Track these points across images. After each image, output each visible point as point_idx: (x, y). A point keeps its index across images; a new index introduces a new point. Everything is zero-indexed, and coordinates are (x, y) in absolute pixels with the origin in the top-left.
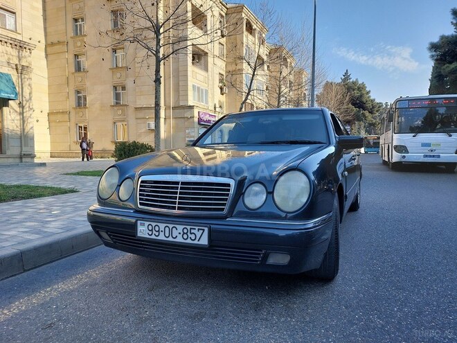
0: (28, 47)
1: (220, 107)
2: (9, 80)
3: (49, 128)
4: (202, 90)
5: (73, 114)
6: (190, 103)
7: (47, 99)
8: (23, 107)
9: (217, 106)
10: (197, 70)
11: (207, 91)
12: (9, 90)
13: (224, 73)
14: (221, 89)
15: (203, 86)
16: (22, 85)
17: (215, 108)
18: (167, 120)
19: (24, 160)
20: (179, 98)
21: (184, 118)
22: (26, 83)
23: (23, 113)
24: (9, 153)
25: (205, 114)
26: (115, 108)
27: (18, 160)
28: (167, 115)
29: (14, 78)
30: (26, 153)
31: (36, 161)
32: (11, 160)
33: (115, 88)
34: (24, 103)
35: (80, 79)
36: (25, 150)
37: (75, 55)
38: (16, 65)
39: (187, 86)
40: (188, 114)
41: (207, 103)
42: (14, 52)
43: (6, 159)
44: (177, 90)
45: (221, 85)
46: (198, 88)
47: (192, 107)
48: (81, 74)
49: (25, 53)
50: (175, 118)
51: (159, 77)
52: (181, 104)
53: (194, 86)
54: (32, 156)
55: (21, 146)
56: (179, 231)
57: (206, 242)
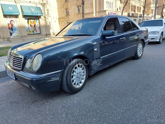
1: (120, 9)
2: (40, 9)
3: (59, 24)
4: (110, 3)
5: (65, 18)
6: (105, 9)
7: (57, 13)
8: (45, 18)
9: (119, 9)
11: (113, 3)
12: (40, 13)
14: (121, 1)
15: (111, 1)
16: (44, 10)
17: (117, 10)
19: (47, 36)
20: (100, 8)
22: (46, 9)
23: (46, 20)
24: (43, 34)
25: (111, 13)
26: (78, 14)
28: (96, 15)
29: (42, 8)
30: (48, 34)
32: (44, 36)
33: (78, 7)
34: (46, 16)
35: (67, 5)
38: (42, 3)
39: (103, 2)
40: (104, 14)
41: (112, 8)
43: (42, 36)
44: (100, 4)
46: (109, 2)
47: (105, 11)
48: (67, 3)
51: (83, 2)
52: (101, 10)
53: (107, 2)
54: (50, 35)
55: (46, 31)
56: (11, 74)
57: (14, 79)
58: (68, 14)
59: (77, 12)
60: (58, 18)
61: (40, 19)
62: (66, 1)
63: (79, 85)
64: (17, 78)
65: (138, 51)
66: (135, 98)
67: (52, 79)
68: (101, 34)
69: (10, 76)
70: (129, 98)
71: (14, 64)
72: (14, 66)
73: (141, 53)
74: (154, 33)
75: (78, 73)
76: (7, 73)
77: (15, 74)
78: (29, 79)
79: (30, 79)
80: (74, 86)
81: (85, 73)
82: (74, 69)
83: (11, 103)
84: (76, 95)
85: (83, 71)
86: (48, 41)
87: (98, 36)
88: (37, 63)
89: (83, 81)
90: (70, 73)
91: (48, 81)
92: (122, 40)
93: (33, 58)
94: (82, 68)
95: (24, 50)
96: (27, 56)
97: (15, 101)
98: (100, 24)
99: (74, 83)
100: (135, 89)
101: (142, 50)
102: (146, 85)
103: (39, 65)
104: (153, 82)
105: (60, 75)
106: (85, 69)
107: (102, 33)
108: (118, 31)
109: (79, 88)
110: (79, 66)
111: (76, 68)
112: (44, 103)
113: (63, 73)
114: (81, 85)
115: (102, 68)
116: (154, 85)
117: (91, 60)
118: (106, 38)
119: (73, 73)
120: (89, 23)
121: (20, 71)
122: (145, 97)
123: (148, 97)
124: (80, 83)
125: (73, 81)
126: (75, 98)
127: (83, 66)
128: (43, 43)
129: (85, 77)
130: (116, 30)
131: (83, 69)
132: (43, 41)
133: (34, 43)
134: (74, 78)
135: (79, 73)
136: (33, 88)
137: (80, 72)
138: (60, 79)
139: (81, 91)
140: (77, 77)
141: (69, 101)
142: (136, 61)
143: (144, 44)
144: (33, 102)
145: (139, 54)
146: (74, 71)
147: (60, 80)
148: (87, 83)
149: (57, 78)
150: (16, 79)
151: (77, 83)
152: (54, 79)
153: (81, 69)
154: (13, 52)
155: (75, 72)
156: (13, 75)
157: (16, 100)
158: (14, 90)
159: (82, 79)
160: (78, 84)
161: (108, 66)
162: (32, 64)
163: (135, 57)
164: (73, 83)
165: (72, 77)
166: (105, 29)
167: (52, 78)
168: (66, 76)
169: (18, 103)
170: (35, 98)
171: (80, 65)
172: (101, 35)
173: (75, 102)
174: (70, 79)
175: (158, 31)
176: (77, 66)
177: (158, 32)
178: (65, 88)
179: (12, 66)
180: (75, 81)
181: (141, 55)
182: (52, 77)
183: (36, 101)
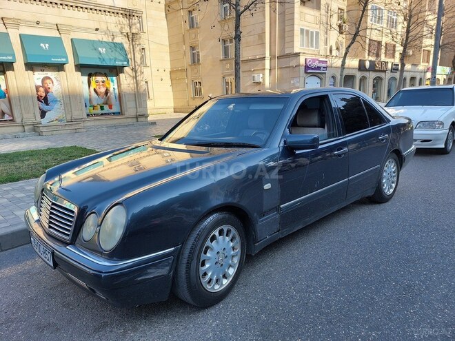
0: (136, 15)
1: (337, 49)
2: (123, 48)
3: (172, 85)
4: (312, 33)
5: (189, 70)
6: (296, 50)
7: (168, 58)
8: (136, 72)
9: (334, 48)
10: (306, 10)
11: (317, 33)
12: (122, 58)
13: (345, 8)
14: (340, 27)
15: (314, 28)
16: (134, 51)
17: (331, 51)
18: (273, 71)
19: (139, 119)
20: (284, 45)
21: (289, 67)
22: (138, 49)
23: (136, 77)
24: (127, 114)
25: (314, 60)
26: (224, 62)
27: (135, 120)
28: (272, 65)
29: (126, 46)
30: (142, 113)
31: (150, 118)
32: (129, 120)
33: (224, 41)
34: (137, 67)
35: (194, 36)
36: (140, 111)
37: (189, 11)
38: (127, 34)
39: (293, 31)
40: (293, 63)
41: (317, 47)
42: (125, 21)
43: (125, 120)
44: (283, 37)
45: (340, 22)
46: (307, 31)
47: (297, 55)
48: (194, 31)
49: (135, 20)
50: (281, 68)
51: (238, 33)
52: (286, 52)
53: (302, 30)
54: (146, 116)
55: (136, 108)
56: (42, 250)
57: (52, 264)
58: (195, 60)
59: (222, 57)
60: (168, 70)
61: (121, 74)
62: (192, 26)
63: (222, 285)
64: (57, 262)
65: (384, 181)
66: (371, 329)
67: (151, 273)
68: (282, 144)
69: (40, 254)
70: (356, 328)
71: (50, 222)
72: (50, 227)
73: (394, 185)
74: (430, 124)
75: (218, 253)
76: (33, 243)
77: (53, 253)
78: (88, 270)
79: (92, 272)
80: (208, 287)
81: (238, 250)
82: (208, 243)
83: (40, 328)
84: (212, 311)
85: (231, 244)
87: (277, 146)
88: (115, 226)
89: (232, 272)
90: (199, 253)
91: (141, 278)
92: (339, 155)
94: (231, 236)
96: (87, 207)
97: (49, 324)
98: (281, 113)
99: (207, 278)
100: (372, 299)
101: (395, 179)
102: (405, 290)
103: (119, 233)
104: (422, 278)
105: (171, 262)
106: (238, 239)
107: (285, 142)
108: (329, 130)
109: (220, 293)
110: (221, 233)
111: (213, 238)
112: (125, 332)
113: (177, 255)
114: (225, 282)
115: (287, 232)
116: (427, 288)
117: (255, 215)
118: (297, 152)
119: (205, 253)
121: (68, 244)
122: (398, 328)
123: (409, 325)
124: (225, 277)
125: (205, 274)
126: (206, 324)
127: (233, 231)
128: (133, 158)
129: (236, 260)
130: (324, 128)
131: (232, 240)
132: (131, 152)
134: (207, 266)
135: (221, 251)
136: (99, 294)
137: (224, 249)
138: (169, 273)
139: (227, 300)
140: (216, 263)
141: (193, 330)
142: (377, 210)
143: (400, 160)
144: (97, 330)
145: (388, 189)
146: (207, 248)
147: (172, 273)
148: (242, 276)
149: (163, 270)
150: (56, 265)
151: (215, 278)
152: (154, 273)
153: (228, 239)
155: (212, 249)
156: (49, 255)
157: (52, 320)
158: (49, 287)
159: (230, 266)
160: (217, 281)
161: (300, 227)
162: (98, 228)
163: (378, 198)
164: (205, 281)
165: (203, 264)
166: (294, 124)
167: (149, 271)
168: (188, 263)
169: (58, 330)
170: (104, 317)
171: (225, 228)
172: (284, 147)
173: (207, 333)
174: (198, 270)
175: (441, 120)
176: (216, 233)
177: (442, 123)
178: (184, 293)
179: (47, 226)
180: (210, 274)
181: (392, 190)
182: (149, 267)
183: (105, 325)
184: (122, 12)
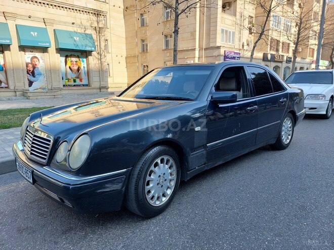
0: (102, 14)
1: (248, 45)
2: (91, 38)
3: (127, 67)
4: (230, 32)
5: (140, 57)
6: (218, 44)
7: (124, 47)
8: (101, 55)
9: (245, 44)
10: (226, 16)
11: (234, 33)
12: (91, 45)
13: (254, 16)
14: (250, 29)
15: (231, 29)
16: (100, 40)
17: (243, 46)
18: (201, 59)
19: (102, 90)
20: (209, 41)
21: (213, 56)
22: (103, 39)
23: (101, 59)
24: (93, 86)
25: (231, 52)
26: (166, 52)
27: (98, 90)
28: (201, 55)
29: (94, 36)
30: (103, 86)
31: (110, 90)
32: (95, 90)
33: (166, 36)
34: (102, 52)
35: (144, 32)
36: (103, 84)
37: (141, 14)
38: (95, 27)
39: (216, 30)
40: (216, 53)
41: (233, 43)
42: (94, 18)
43: (92, 90)
44: (208, 34)
45: (250, 26)
46: (226, 31)
47: (219, 47)
48: (144, 28)
49: (102, 18)
50: (207, 57)
51: (177, 29)
52: (211, 46)
53: (223, 30)
54: (107, 88)
55: (100, 82)
56: (24, 170)
57: (31, 181)
58: (144, 49)
59: (164, 47)
60: (125, 56)
61: (89, 57)
62: (143, 24)
63: (162, 201)
64: (36, 180)
65: (283, 133)
66: (276, 235)
67: (108, 187)
68: (209, 99)
69: (22, 174)
70: (263, 234)
71: (32, 150)
72: (31, 154)
73: (290, 137)
74: (316, 96)
75: (160, 176)
76: (18, 166)
77: (33, 172)
78: (60, 184)
79: (63, 185)
80: (151, 202)
81: (175, 176)
82: (152, 168)
83: (20, 231)
84: (154, 220)
85: (170, 171)
86: (104, 105)
87: (204, 101)
88: (81, 152)
89: (169, 192)
90: (145, 176)
91: (99, 191)
92: (251, 110)
93: (73, 142)
94: (169, 165)
95: (54, 122)
96: (60, 137)
97: (27, 228)
98: (209, 77)
99: (151, 195)
100: (275, 214)
101: (291, 132)
102: (299, 208)
103: (84, 156)
104: (313, 201)
105: (123, 179)
106: (174, 168)
107: (211, 97)
108: (243, 92)
109: (160, 207)
110: (162, 161)
111: (156, 165)
112: (86, 234)
113: (129, 175)
114: (164, 200)
115: (211, 165)
116: (316, 208)
117: (188, 149)
118: (220, 106)
119: (150, 175)
120: (186, 74)
121: (44, 166)
122: (296, 235)
123: (303, 234)
124: (164, 195)
125: (149, 192)
126: (151, 229)
127: (171, 161)
128: (94, 109)
129: (173, 183)
130: (240, 91)
131: (170, 168)
132: (93, 105)
133: (76, 108)
134: (151, 185)
135: (162, 175)
136: (67, 203)
137: (164, 174)
138: (122, 187)
139: (165, 213)
140: (158, 184)
141: (139, 233)
142: (278, 155)
143: (295, 120)
144: (64, 232)
145: (285, 140)
146: (152, 172)
147: (124, 188)
148: (177, 196)
149: (118, 186)
150: (34, 182)
151: (156, 196)
152: (110, 188)
153: (167, 166)
154: (32, 125)
155: (155, 173)
156: (30, 174)
157: (30, 225)
158: (29, 201)
159: (168, 188)
160: (158, 198)
161: (221, 162)
162: (68, 153)
163: (278, 146)
164: (149, 197)
165: (148, 184)
166: (218, 88)
167: (106, 185)
168: (136, 181)
169: (34, 232)
170: (70, 223)
171: (166, 158)
172: (211, 101)
173: (150, 236)
174: (144, 189)
175: (324, 93)
176: (159, 161)
177: (324, 96)
178: (133, 206)
179: (29, 153)
180: (153, 192)
181: (288, 141)
182: (106, 183)
183: (71, 229)
184: (92, 12)
